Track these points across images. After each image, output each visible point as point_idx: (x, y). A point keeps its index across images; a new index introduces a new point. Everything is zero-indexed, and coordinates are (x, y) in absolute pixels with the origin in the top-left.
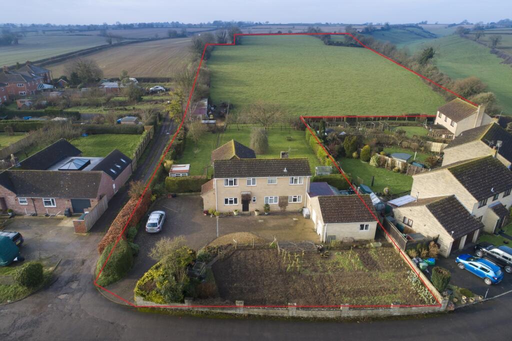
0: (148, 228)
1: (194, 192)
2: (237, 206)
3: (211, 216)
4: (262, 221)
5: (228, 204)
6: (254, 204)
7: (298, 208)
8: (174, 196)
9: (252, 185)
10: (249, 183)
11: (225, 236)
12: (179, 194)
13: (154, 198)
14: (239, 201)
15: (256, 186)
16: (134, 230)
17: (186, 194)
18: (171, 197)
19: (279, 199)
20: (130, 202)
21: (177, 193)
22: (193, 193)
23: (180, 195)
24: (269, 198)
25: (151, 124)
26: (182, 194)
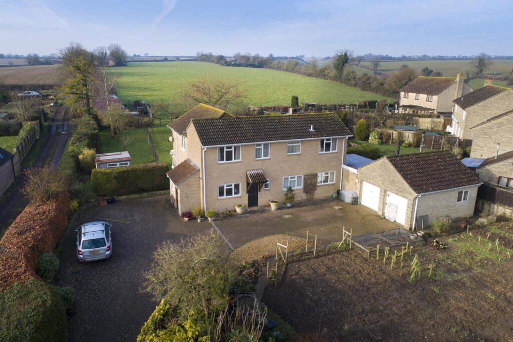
0: (84, 252)
1: (147, 191)
2: (240, 197)
3: (199, 220)
4: (289, 216)
5: (225, 197)
6: (267, 192)
7: (332, 193)
8: (111, 202)
9: (263, 158)
10: (258, 155)
11: (245, 246)
12: (120, 198)
13: (75, 204)
14: (242, 189)
15: (270, 159)
16: (50, 258)
17: (133, 196)
18: (105, 203)
19: (304, 179)
20: (27, 209)
21: (115, 197)
22: (145, 194)
23: (121, 201)
24: (289, 179)
25: (33, 119)
26: (124, 197)
